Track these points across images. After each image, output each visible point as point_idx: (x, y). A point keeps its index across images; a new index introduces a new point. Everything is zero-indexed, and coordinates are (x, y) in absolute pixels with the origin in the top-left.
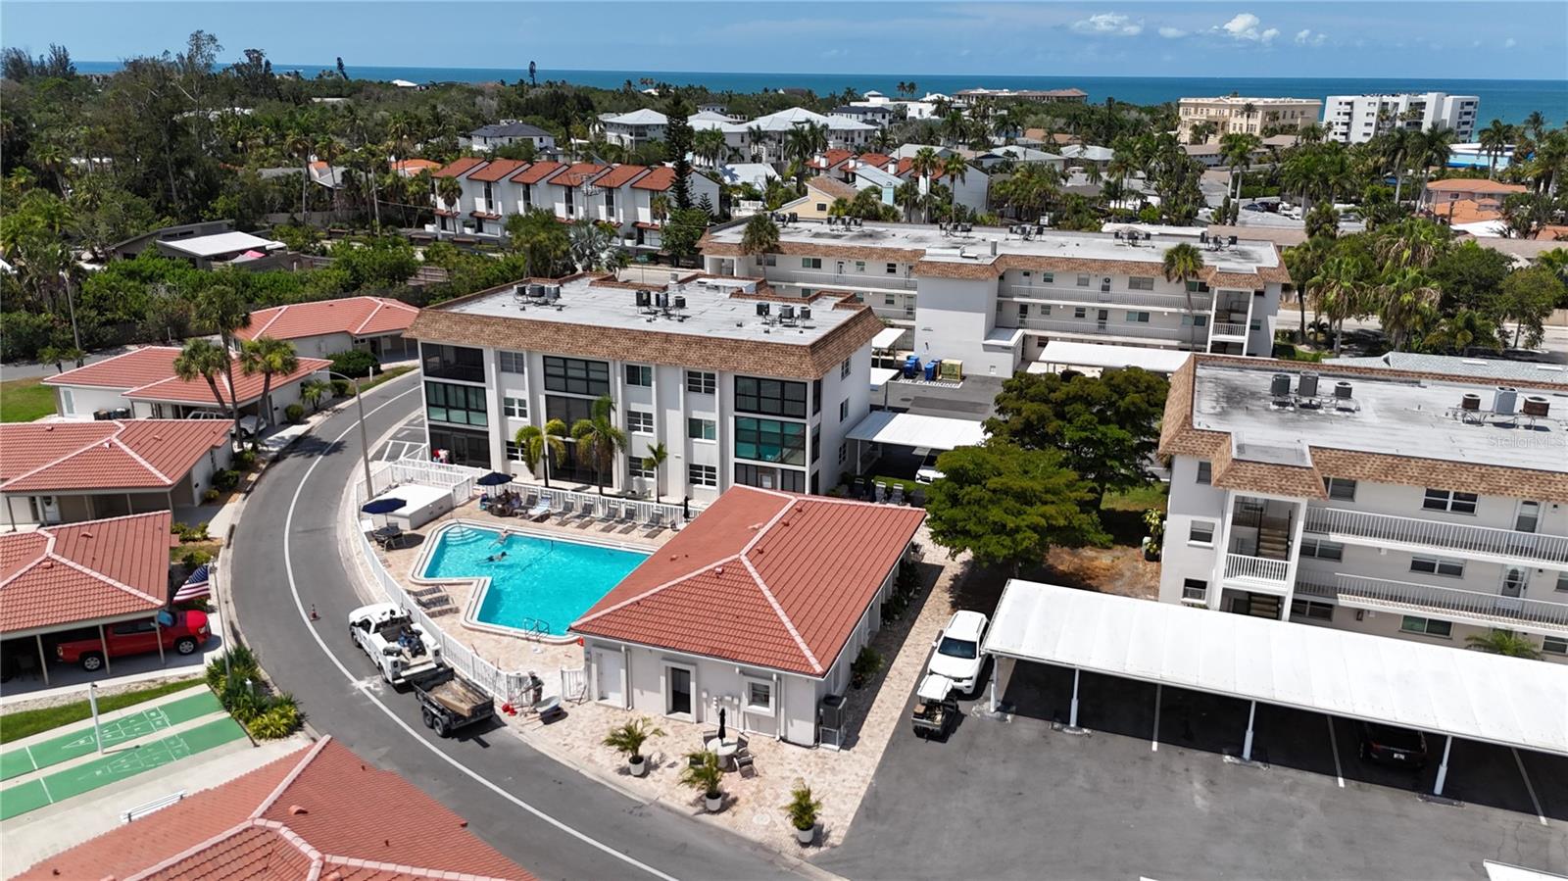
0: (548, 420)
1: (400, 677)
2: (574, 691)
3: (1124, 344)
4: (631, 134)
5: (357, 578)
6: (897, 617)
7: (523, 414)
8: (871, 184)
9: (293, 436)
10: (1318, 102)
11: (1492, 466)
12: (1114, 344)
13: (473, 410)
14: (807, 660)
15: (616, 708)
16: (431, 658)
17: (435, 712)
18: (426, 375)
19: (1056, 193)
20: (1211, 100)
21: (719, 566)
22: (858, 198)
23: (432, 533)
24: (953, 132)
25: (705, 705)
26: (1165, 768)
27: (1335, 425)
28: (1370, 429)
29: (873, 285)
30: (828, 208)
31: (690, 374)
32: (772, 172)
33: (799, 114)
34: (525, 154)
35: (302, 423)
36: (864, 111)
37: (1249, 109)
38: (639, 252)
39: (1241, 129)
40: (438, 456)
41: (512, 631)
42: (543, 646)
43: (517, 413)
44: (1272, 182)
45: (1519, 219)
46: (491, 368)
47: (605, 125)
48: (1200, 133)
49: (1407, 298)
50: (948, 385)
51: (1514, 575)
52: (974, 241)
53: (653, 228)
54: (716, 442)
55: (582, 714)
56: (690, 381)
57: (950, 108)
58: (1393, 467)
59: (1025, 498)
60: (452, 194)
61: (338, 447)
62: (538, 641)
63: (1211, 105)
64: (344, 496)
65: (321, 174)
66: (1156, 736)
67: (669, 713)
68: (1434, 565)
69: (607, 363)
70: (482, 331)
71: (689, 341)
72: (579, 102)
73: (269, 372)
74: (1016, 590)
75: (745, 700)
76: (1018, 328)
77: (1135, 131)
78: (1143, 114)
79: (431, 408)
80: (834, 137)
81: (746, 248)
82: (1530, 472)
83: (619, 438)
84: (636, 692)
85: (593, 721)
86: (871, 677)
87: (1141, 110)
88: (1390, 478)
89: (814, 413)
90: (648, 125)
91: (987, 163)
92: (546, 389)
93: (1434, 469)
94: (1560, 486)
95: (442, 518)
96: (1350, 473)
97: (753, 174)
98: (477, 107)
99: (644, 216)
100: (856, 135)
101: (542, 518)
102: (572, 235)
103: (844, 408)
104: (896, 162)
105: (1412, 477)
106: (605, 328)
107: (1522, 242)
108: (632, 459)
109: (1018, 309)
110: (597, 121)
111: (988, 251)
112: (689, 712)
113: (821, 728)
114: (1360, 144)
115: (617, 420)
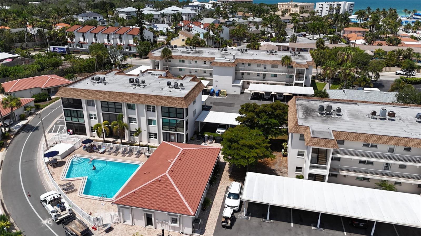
0: (104, 121)
1: (58, 220)
2: (115, 219)
3: (271, 84)
4: (126, 15)
5: (43, 178)
6: (214, 183)
7: (95, 118)
8: (197, 32)
9: (22, 125)
10: (314, 4)
11: (383, 135)
12: (267, 84)
13: (80, 118)
14: (189, 210)
15: (129, 225)
16: (68, 212)
17: (69, 234)
18: (63, 107)
19: (248, 33)
20: (286, 3)
21: (160, 178)
22: (193, 38)
23: (68, 160)
24: (218, 14)
25: (157, 224)
26: (296, 233)
27: (338, 122)
28: (347, 123)
29: (200, 67)
30: (185, 40)
31: (147, 106)
32: (167, 26)
33: (175, 8)
34: (93, 24)
35: (25, 120)
36: (193, 6)
37: (296, 6)
38: (130, 53)
39: (294, 11)
40: (69, 132)
41: (95, 197)
42: (105, 202)
43: (93, 118)
44: (305, 28)
45: (368, 40)
46: (84, 105)
47: (118, 11)
48: (284, 13)
49: (347, 71)
50: (223, 98)
51: (387, 164)
52: (228, 53)
53: (134, 46)
54: (157, 126)
55: (118, 228)
56: (147, 108)
57: (216, 5)
58: (355, 136)
59: (251, 147)
60: (72, 37)
61: (37, 128)
62: (103, 201)
63: (286, 5)
64: (39, 147)
65: (31, 30)
66: (292, 221)
67: (146, 226)
68: (365, 162)
69: (121, 103)
70: (81, 94)
71: (147, 96)
72: (110, 5)
73: (12, 107)
74: (250, 175)
75: (170, 222)
76: (241, 79)
77: (267, 12)
78: (268, 7)
79: (66, 117)
80: (185, 15)
81: (162, 57)
82: (393, 137)
83: (126, 126)
84: (135, 220)
85: (122, 231)
86: (208, 207)
87: (268, 6)
88: (355, 140)
89: (186, 117)
90: (131, 12)
91: (228, 23)
92: (102, 111)
93: (367, 137)
94: (402, 141)
95: (71, 154)
96: (343, 138)
97: (162, 27)
98: (80, 5)
99: (131, 42)
100: (191, 15)
101: (103, 153)
102: (109, 51)
103: (194, 112)
104: (203, 25)
105: (361, 139)
106: (120, 93)
107: (370, 46)
108: (130, 131)
109: (241, 74)
110: (116, 10)
111: (232, 57)
112: (152, 225)
113: (194, 229)
114: (325, 16)
115: (125, 121)
